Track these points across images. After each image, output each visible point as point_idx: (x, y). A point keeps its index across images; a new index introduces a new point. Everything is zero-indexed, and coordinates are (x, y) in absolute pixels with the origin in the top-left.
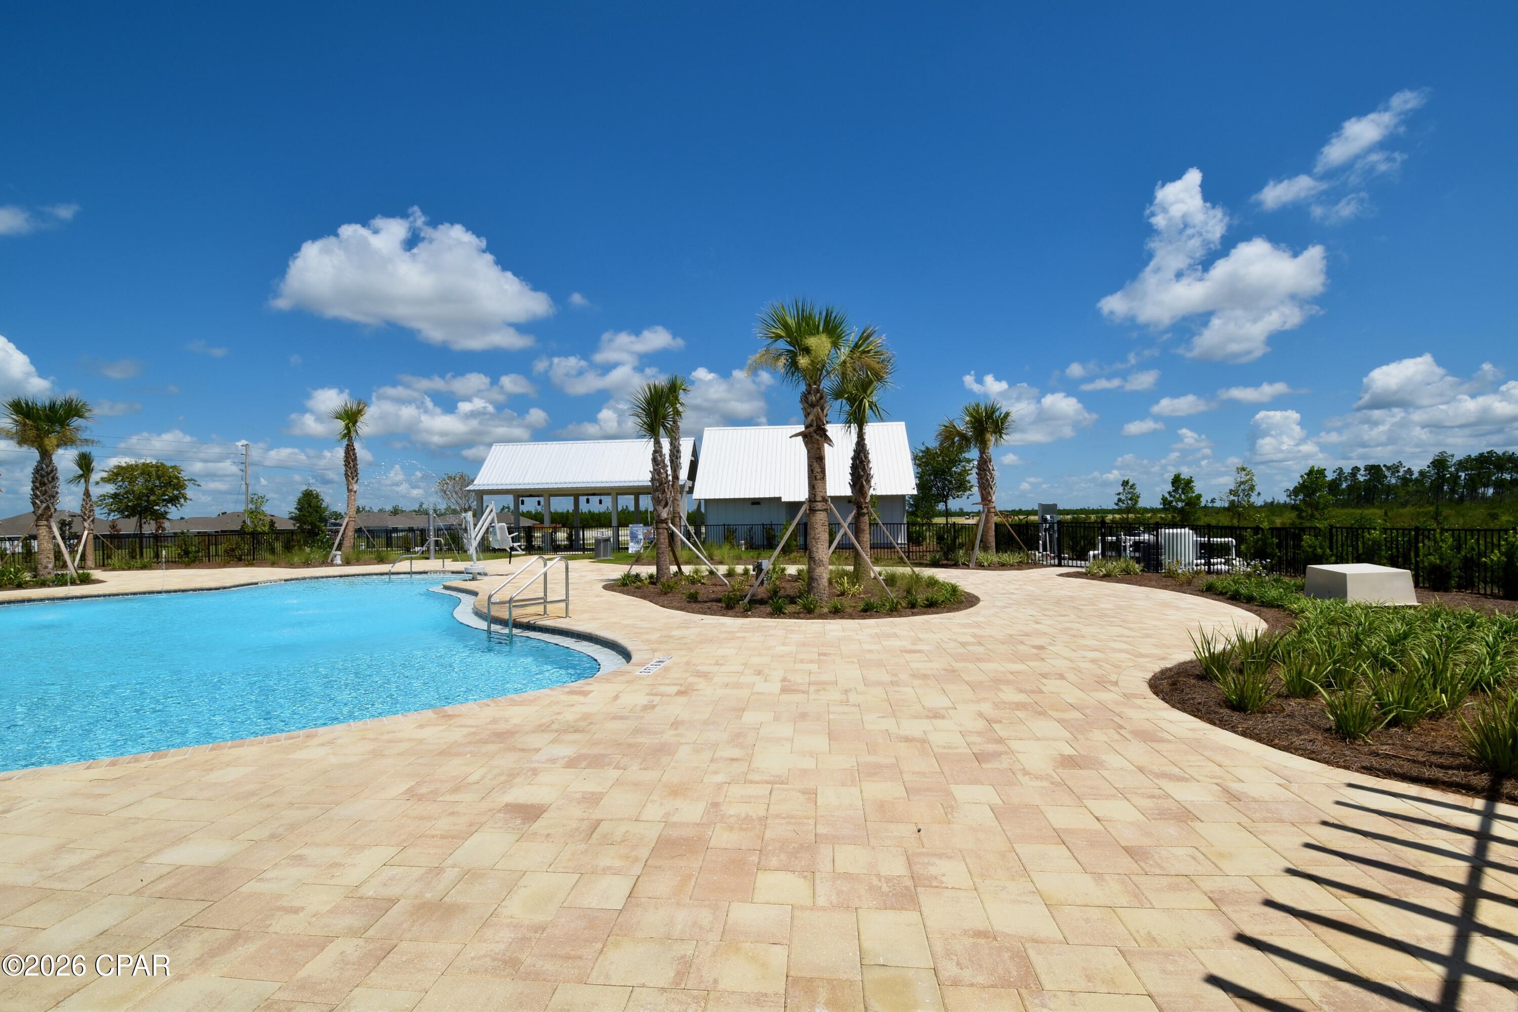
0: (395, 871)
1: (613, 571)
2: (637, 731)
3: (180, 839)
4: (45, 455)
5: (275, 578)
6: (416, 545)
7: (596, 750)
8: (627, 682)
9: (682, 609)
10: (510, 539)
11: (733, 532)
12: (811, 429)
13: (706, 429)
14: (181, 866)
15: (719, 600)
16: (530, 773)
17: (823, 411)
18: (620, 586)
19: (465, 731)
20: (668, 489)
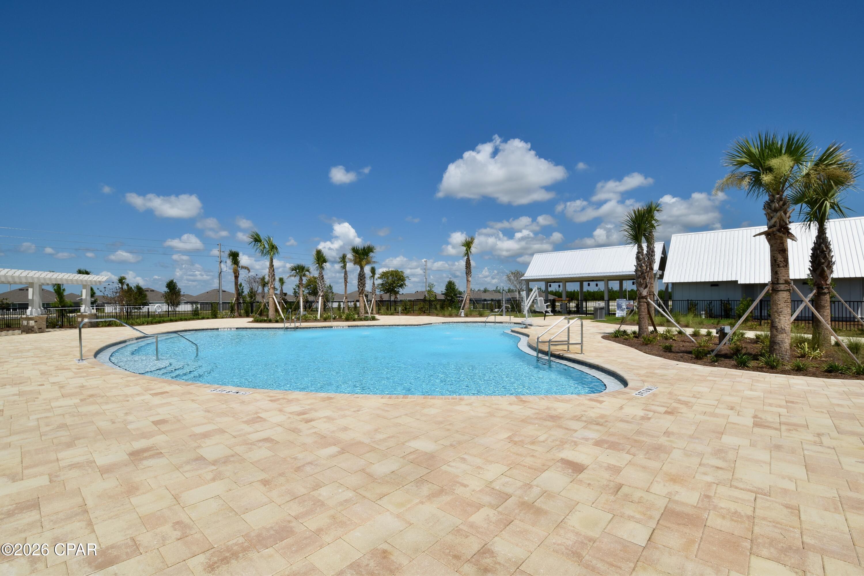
0: (507, 479)
1: (607, 327)
2: (639, 432)
3: (416, 438)
4: (362, 268)
5: (438, 321)
6: (495, 308)
7: (612, 439)
8: (627, 399)
9: (660, 356)
10: (545, 306)
11: (695, 306)
12: (775, 229)
13: (673, 235)
14: (418, 450)
15: (690, 352)
16: (573, 444)
17: (785, 214)
18: (613, 337)
19: (534, 411)
20: (648, 276)
